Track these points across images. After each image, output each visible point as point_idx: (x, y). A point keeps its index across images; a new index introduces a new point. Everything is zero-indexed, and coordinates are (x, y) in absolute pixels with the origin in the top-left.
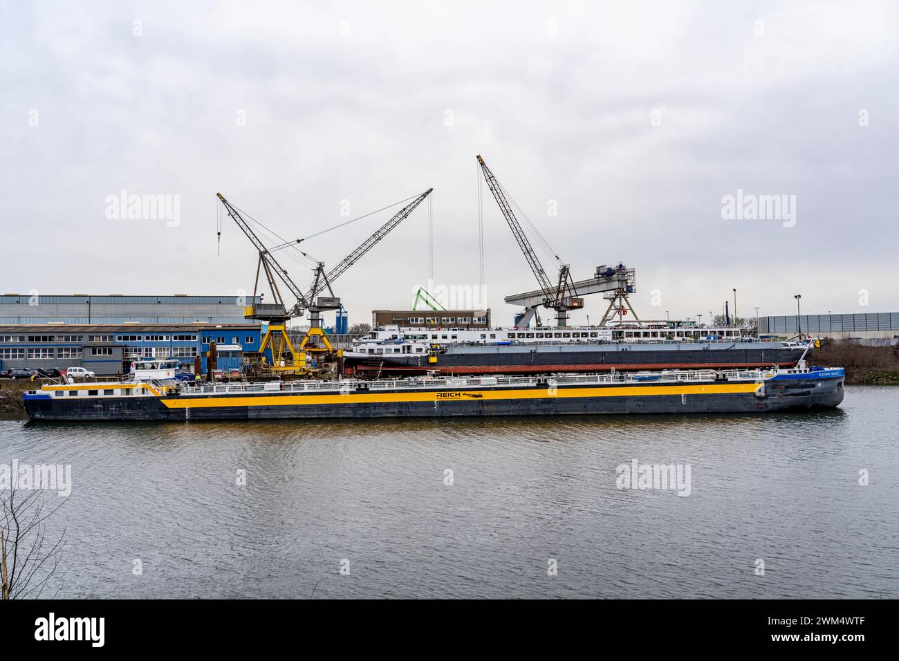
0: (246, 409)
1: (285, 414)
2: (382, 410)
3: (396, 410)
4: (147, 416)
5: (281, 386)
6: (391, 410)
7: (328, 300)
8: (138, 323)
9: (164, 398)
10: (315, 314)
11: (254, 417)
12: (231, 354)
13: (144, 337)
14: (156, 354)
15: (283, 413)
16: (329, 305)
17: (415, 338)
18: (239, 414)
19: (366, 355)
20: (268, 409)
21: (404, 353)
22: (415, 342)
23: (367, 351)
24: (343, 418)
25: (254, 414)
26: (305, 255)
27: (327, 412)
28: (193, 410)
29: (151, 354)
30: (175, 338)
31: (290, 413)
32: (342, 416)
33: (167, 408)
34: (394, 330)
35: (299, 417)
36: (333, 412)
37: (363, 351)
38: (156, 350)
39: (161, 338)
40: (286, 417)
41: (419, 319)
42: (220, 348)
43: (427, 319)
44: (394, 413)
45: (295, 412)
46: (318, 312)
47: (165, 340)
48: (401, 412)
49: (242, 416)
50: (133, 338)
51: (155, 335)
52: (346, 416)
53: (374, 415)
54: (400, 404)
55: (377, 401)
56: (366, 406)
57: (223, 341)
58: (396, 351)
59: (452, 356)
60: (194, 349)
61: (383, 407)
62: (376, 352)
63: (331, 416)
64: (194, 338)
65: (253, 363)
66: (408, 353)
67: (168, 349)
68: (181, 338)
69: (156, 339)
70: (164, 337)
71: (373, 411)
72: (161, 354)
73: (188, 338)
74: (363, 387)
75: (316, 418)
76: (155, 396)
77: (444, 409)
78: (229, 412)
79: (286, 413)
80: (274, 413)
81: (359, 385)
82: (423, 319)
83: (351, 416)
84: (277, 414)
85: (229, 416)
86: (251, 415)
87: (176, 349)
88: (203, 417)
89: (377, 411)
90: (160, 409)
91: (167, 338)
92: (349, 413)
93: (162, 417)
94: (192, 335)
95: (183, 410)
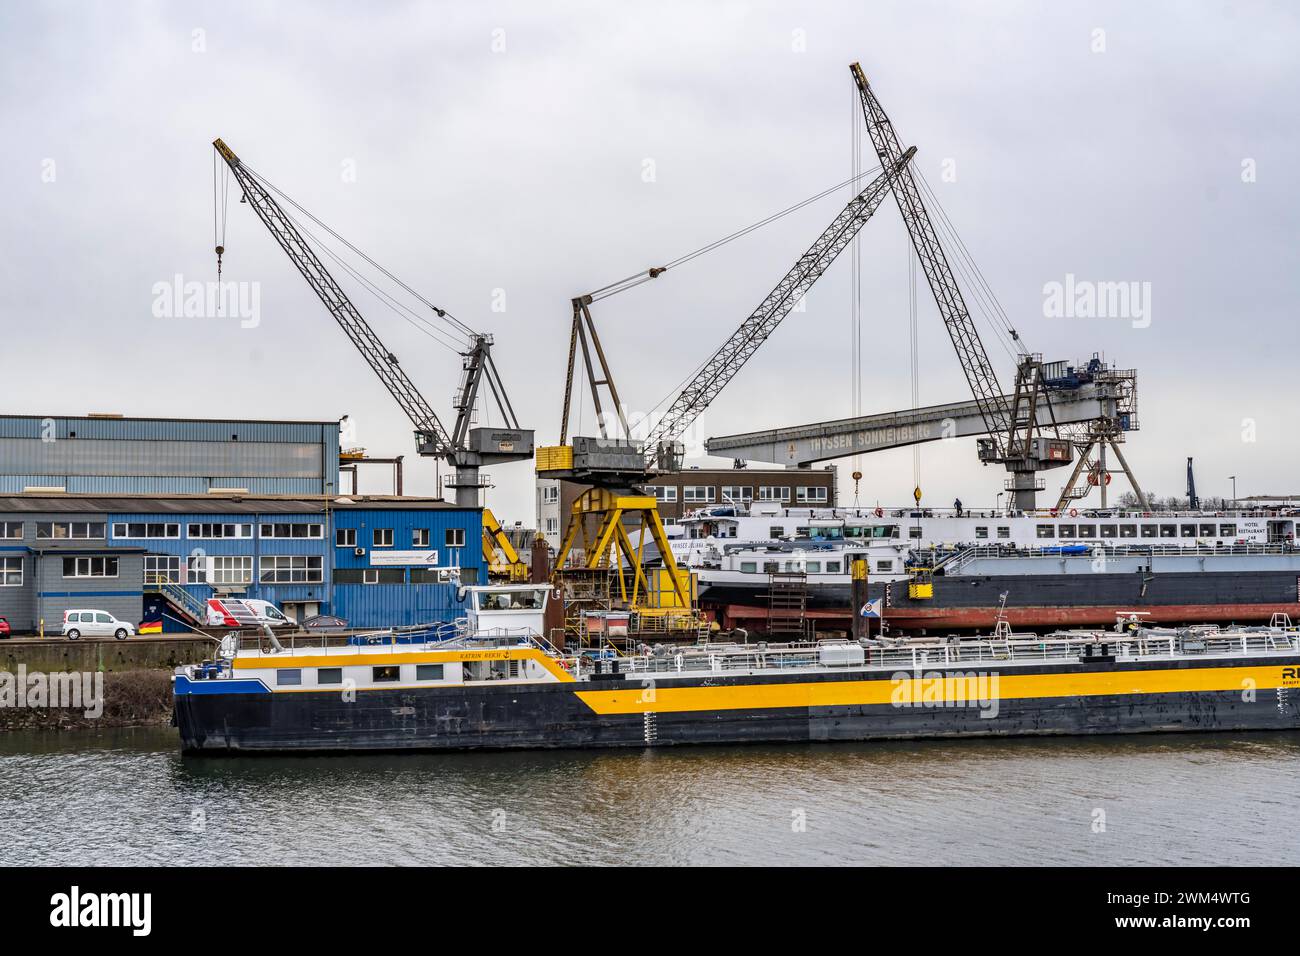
0: (802, 714)
2: (1150, 714)
3: (1184, 714)
4: (541, 737)
6: (1171, 714)
9: (583, 687)
11: (824, 737)
15: (899, 724)
18: (785, 729)
20: (862, 715)
24: (1053, 736)
25: (825, 728)
27: (1011, 722)
28: (663, 720)
31: (920, 723)
32: (1049, 731)
33: (592, 715)
35: (939, 734)
36: (1027, 720)
40: (908, 735)
44: (1179, 721)
48: (1196, 719)
49: (792, 733)
52: (1058, 730)
53: (1129, 726)
54: (1193, 698)
55: (1137, 691)
56: (1108, 703)
61: (1153, 705)
63: (1021, 731)
71: (1126, 716)
74: (1097, 653)
75: (984, 737)
76: (558, 681)
78: (759, 723)
80: (875, 726)
81: (1089, 649)
83: (1072, 730)
84: (885, 726)
85: (757, 735)
86: (818, 730)
88: (691, 737)
89: (1136, 716)
90: (574, 717)
92: (1068, 724)
93: (580, 738)
95: (635, 721)
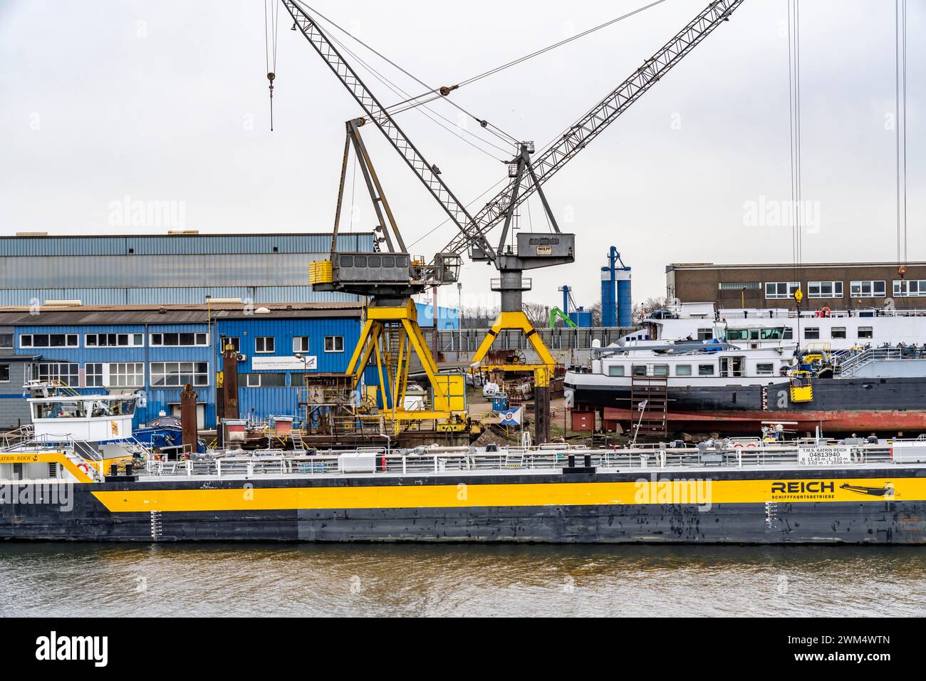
0: (291, 517)
1: (388, 532)
2: (630, 525)
3: (665, 525)
4: (63, 531)
5: (379, 461)
6: (652, 525)
7: (544, 240)
8: (79, 302)
9: (99, 487)
10: (511, 276)
11: (312, 538)
12: (289, 379)
13: (82, 337)
14: (113, 379)
15: (381, 528)
16: (548, 252)
17: (755, 336)
18: (276, 529)
19: (625, 382)
20: (347, 518)
21: (725, 375)
22: (754, 346)
23: (628, 372)
24: (531, 543)
25: (313, 529)
26: (484, 124)
27: (490, 529)
28: (169, 519)
29: (99, 380)
30: (157, 339)
31: (402, 528)
32: (527, 538)
33: (106, 512)
34: (703, 316)
35: (420, 538)
36: (506, 527)
37: (618, 372)
38: (113, 368)
39: (124, 340)
40: (390, 538)
41: (789, 285)
42: (260, 363)
43: (811, 284)
44: (660, 533)
45: (412, 527)
46: (519, 271)
47: (131, 343)
48: (679, 531)
49: (281, 534)
50: (58, 340)
51: (108, 331)
52: (536, 538)
53: (610, 536)
54: (676, 511)
55: (616, 502)
56: (587, 513)
57: (270, 347)
58: (706, 369)
59: (853, 383)
60: (202, 367)
61: (634, 516)
62: (650, 373)
63: (499, 538)
64: (202, 338)
65: (333, 402)
66: (737, 375)
67: (139, 366)
68: (170, 339)
69: (112, 340)
70: (131, 337)
71: (605, 526)
72: (122, 378)
73: (187, 339)
74: (579, 464)
75: (464, 542)
76: (80, 482)
77: (792, 523)
78: (253, 523)
79: (388, 528)
80: (359, 529)
81: (572, 459)
82: (798, 284)
83: (551, 539)
84: (368, 529)
85: (251, 534)
86: (306, 531)
87: (157, 367)
88: (191, 534)
89: (616, 526)
90: (91, 514)
91: (138, 339)
92: (546, 532)
93: (96, 533)
94: (196, 331)
95: (143, 518)
